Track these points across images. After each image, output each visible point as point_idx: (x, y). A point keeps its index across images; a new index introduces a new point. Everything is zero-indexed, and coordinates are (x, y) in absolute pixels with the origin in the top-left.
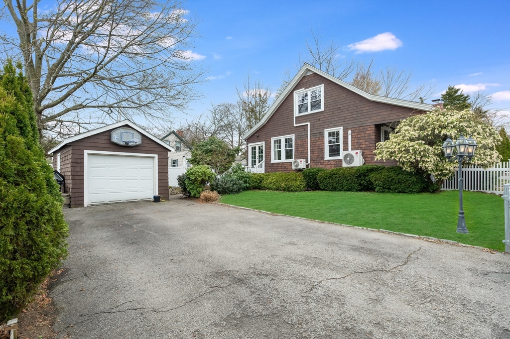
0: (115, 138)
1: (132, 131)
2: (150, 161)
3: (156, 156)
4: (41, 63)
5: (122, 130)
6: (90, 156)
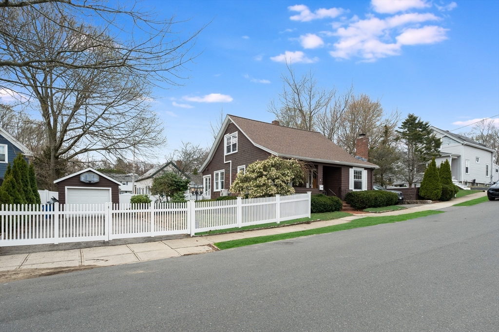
0: (83, 179)
1: (93, 174)
2: (107, 192)
3: (110, 189)
4: (56, 124)
5: (86, 174)
6: (69, 190)
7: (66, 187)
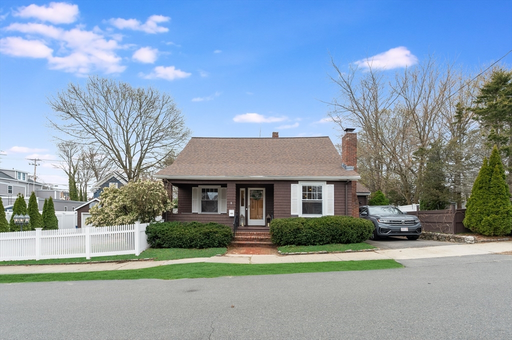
5: (93, 203)
7: (82, 213)
